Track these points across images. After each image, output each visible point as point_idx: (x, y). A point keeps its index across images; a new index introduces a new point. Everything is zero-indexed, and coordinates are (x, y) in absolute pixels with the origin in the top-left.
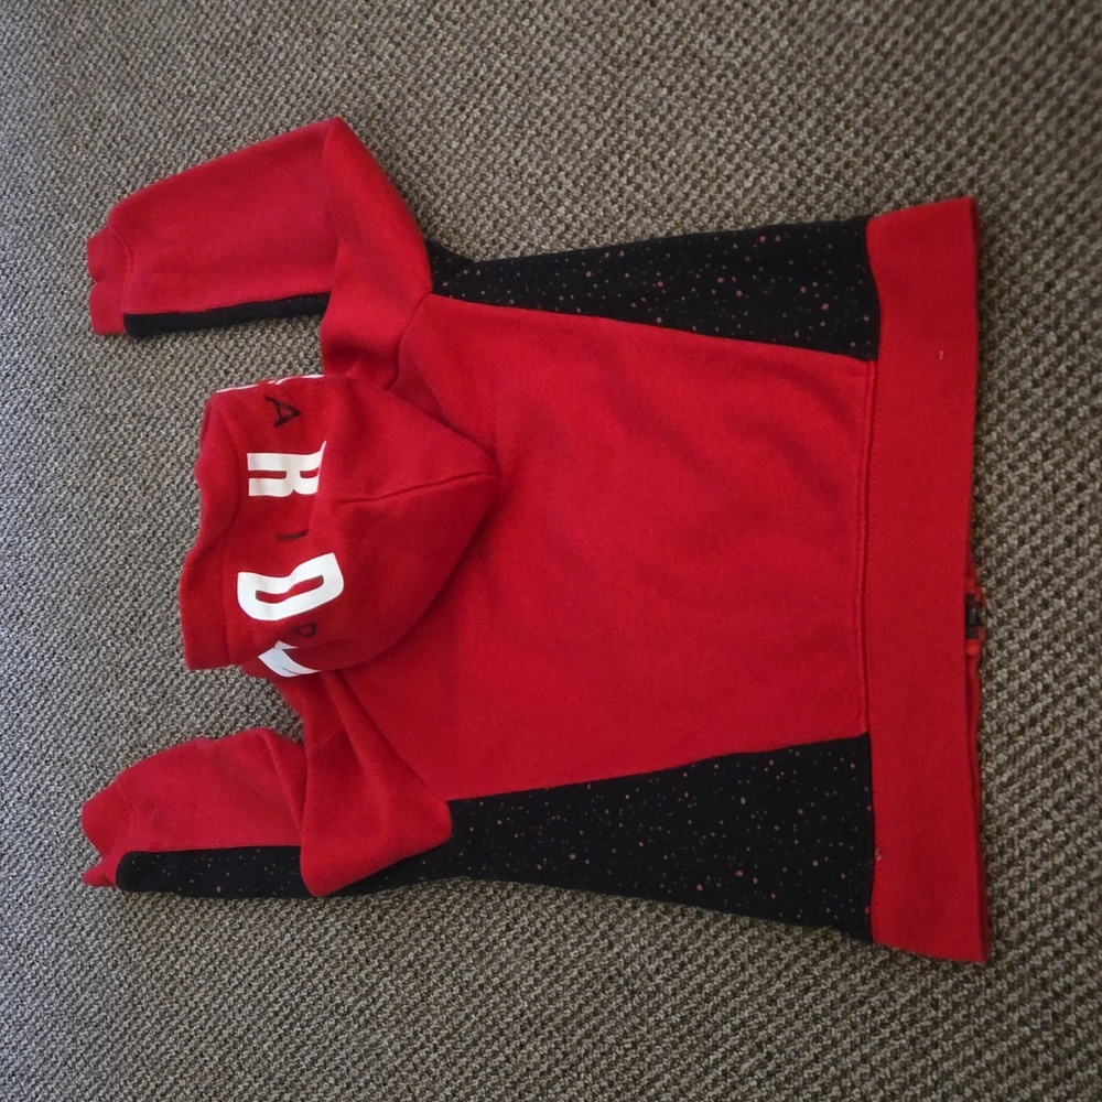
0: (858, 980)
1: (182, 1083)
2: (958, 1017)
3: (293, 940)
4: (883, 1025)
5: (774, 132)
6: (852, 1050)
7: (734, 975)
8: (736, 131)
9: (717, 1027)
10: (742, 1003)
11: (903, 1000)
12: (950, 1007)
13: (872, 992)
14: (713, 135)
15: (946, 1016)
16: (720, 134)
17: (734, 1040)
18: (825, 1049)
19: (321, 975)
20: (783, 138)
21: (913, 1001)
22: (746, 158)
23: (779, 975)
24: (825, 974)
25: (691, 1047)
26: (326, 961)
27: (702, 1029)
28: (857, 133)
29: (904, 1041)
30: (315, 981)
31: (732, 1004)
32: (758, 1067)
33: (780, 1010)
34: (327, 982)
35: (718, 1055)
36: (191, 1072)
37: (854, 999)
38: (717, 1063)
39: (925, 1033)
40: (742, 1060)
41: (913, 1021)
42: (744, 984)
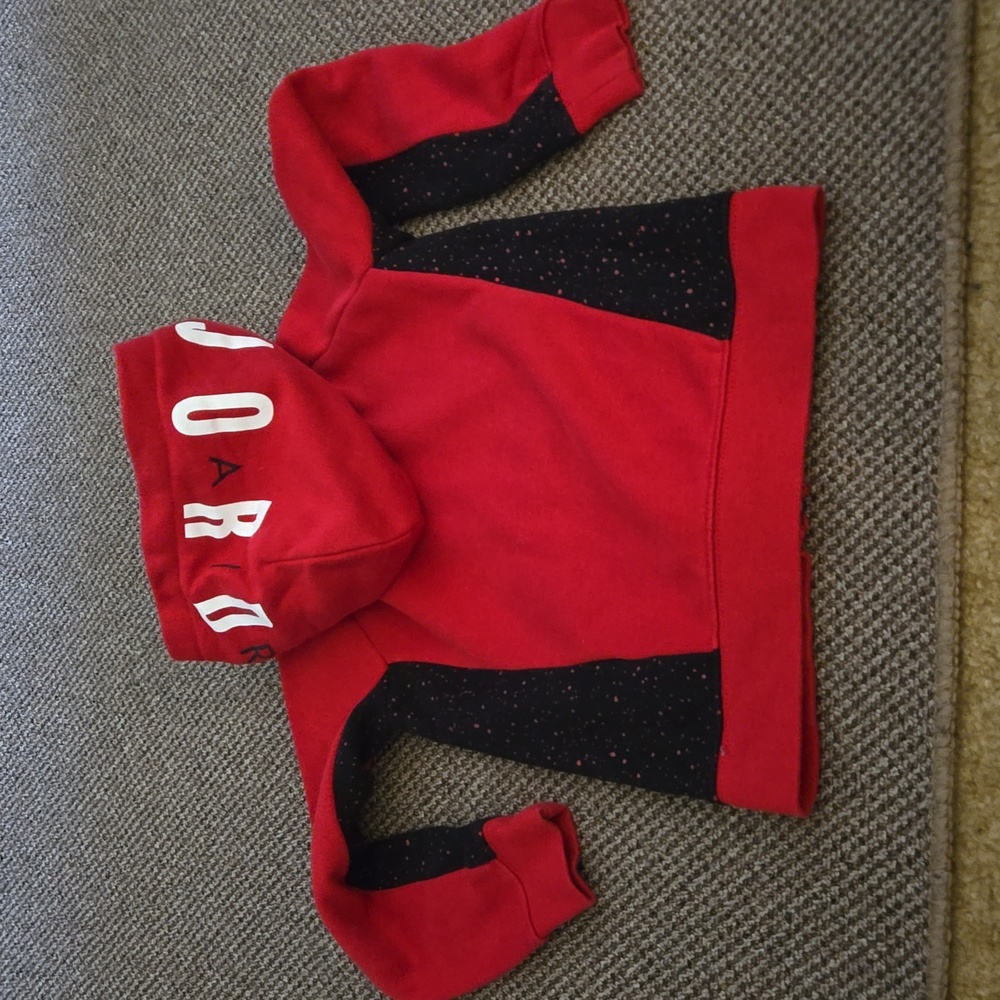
0: (725, 896)
1: (161, 980)
2: (808, 929)
3: (257, 855)
4: (746, 936)
5: (669, 161)
6: (720, 957)
7: (622, 891)
8: (637, 160)
9: (607, 936)
10: (628, 915)
11: (762, 914)
12: (801, 920)
13: (737, 906)
14: (618, 163)
15: (798, 928)
16: (624, 162)
17: (621, 948)
18: (697, 956)
19: (279, 886)
20: (676, 166)
21: (771, 915)
22: (645, 183)
23: (660, 890)
24: (698, 890)
25: (586, 954)
26: (284, 874)
27: (595, 938)
28: (737, 163)
29: (762, 950)
30: (274, 892)
31: (621, 916)
32: (641, 971)
33: (660, 922)
34: (283, 893)
35: (608, 960)
36: (169, 970)
37: (722, 912)
38: (606, 967)
39: (780, 943)
40: (628, 965)
41: (770, 933)
42: (631, 899)
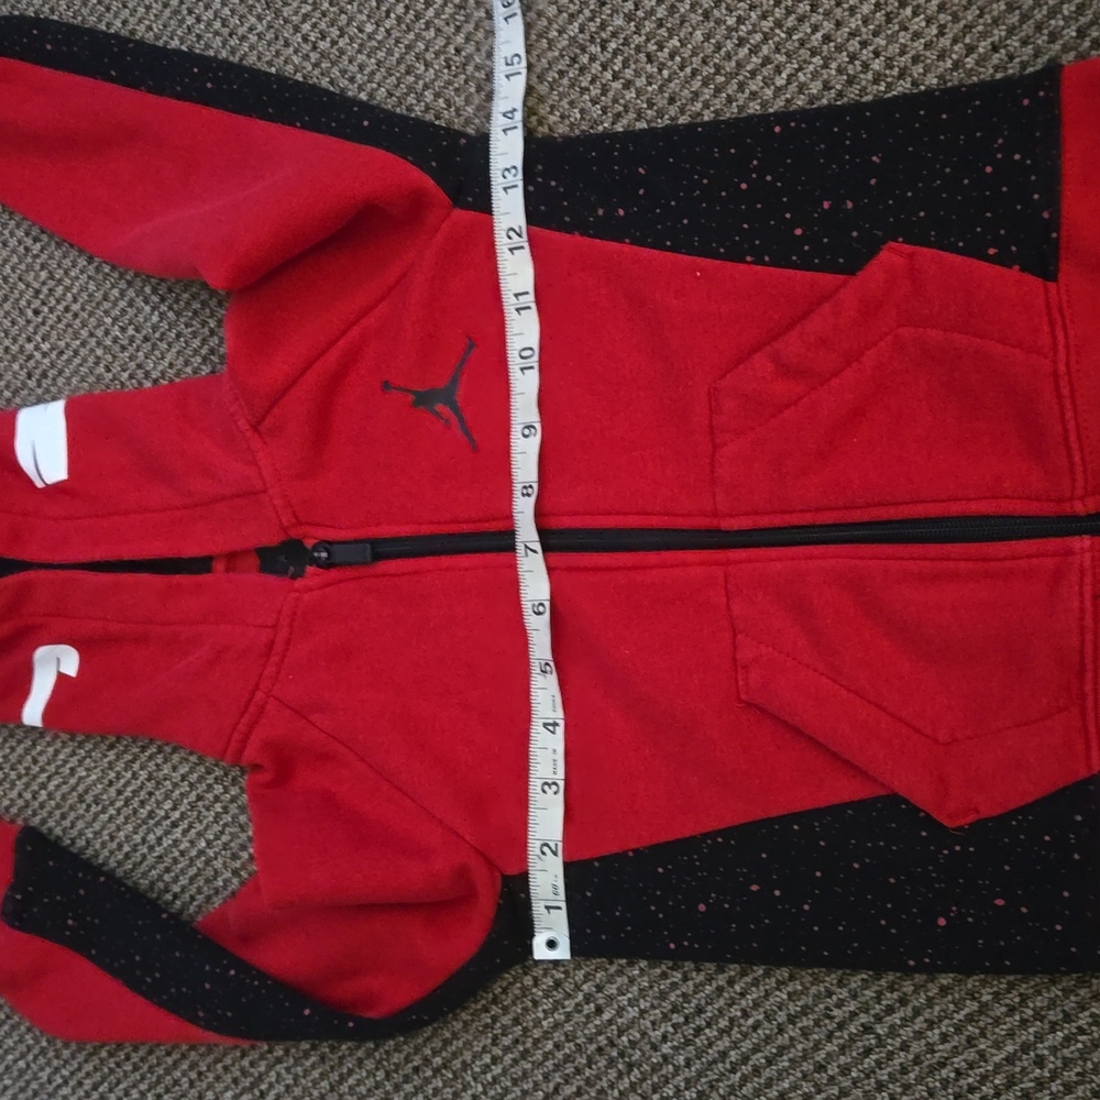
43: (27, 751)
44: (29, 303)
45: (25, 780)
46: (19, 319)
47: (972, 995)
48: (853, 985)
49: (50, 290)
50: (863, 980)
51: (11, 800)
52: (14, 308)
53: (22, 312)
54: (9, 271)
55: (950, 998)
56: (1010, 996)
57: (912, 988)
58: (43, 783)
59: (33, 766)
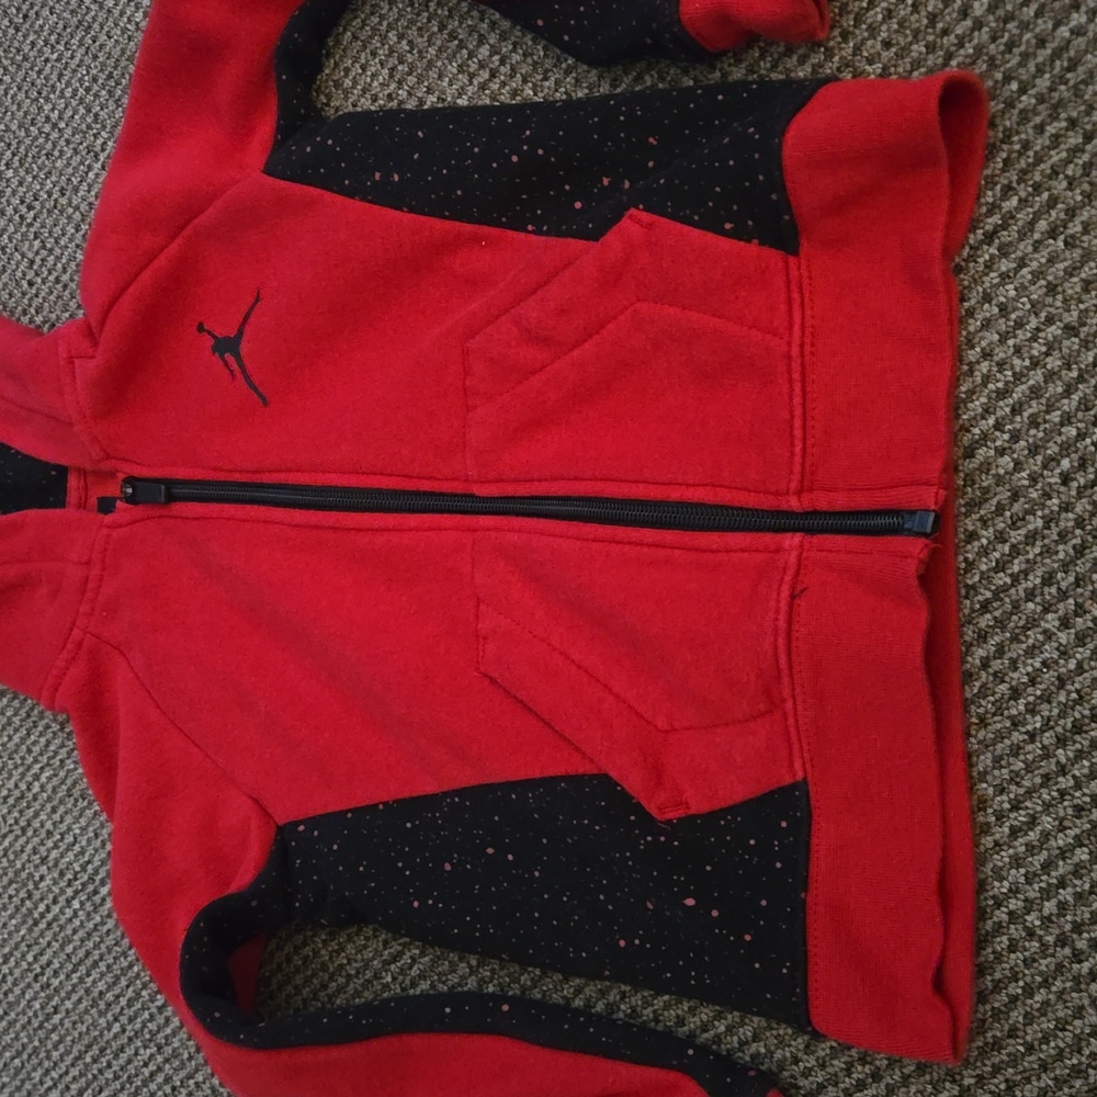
43: (23, 740)
44: (24, 274)
45: (20, 770)
46: (16, 291)
47: (953, 1076)
48: (822, 1053)
49: (43, 260)
50: (832, 1047)
51: (9, 790)
52: (11, 280)
53: (18, 284)
54: (6, 241)
55: (928, 1077)
56: (996, 1081)
57: (886, 1062)
58: (35, 774)
59: (27, 756)
